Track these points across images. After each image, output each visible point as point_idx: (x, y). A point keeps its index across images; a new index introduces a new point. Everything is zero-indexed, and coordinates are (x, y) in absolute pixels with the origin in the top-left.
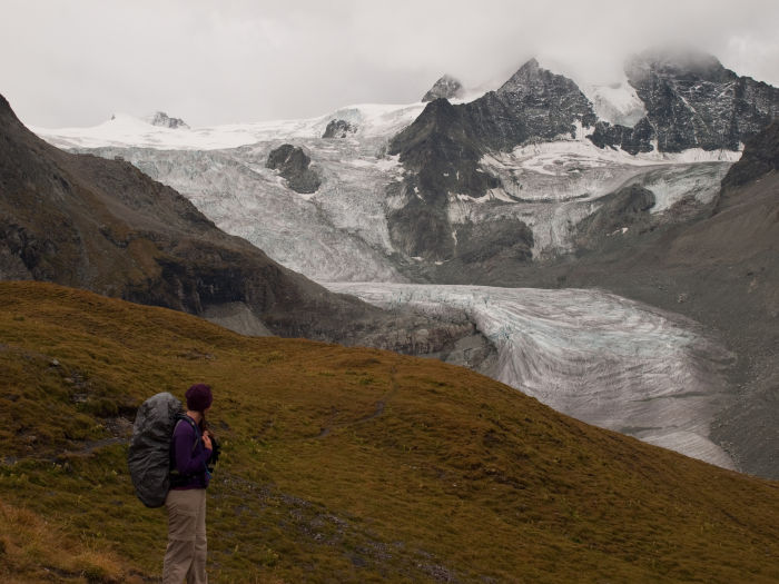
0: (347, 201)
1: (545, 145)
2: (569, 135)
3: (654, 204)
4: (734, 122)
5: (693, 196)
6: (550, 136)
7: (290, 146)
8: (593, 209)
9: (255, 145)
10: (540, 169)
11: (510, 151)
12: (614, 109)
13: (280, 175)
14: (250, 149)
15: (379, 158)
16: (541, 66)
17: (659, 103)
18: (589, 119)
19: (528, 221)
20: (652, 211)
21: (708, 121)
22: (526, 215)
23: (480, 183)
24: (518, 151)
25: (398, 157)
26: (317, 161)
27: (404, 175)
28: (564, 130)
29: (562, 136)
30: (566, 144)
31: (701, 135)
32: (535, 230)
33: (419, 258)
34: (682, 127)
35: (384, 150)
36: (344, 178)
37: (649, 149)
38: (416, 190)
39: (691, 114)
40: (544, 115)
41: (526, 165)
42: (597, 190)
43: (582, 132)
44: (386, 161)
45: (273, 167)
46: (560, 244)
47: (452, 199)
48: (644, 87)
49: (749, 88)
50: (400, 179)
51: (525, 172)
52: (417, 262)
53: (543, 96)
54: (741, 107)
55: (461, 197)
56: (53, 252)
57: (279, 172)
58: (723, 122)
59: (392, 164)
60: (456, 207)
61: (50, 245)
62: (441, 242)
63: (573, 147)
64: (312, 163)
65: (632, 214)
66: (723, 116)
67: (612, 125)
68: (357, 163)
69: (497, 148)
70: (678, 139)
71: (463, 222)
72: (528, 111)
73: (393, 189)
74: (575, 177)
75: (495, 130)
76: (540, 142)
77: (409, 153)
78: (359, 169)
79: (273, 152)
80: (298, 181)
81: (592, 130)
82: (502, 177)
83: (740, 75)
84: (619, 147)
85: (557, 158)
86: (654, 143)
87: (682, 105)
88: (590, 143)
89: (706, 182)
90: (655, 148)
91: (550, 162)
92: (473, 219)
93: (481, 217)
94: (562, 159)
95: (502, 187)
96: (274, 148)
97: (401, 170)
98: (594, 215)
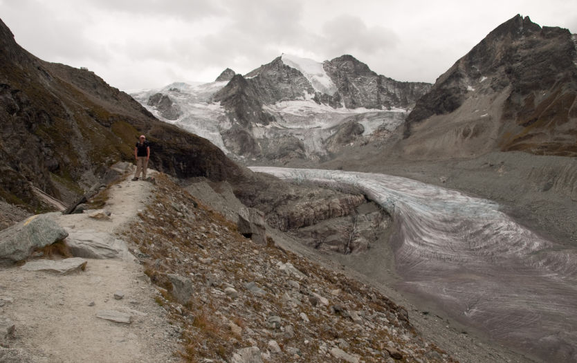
0: (197, 124)
1: (291, 102)
2: (302, 98)
3: (363, 131)
4: (378, 96)
5: (384, 128)
6: (292, 98)
7: (160, 94)
8: (332, 132)
9: (141, 93)
10: (292, 113)
11: (274, 104)
12: (323, 86)
13: (157, 109)
14: (137, 95)
15: (209, 103)
16: (284, 63)
17: (343, 85)
18: (310, 91)
19: (300, 138)
20: (364, 134)
21: (366, 95)
22: (297, 134)
23: (266, 119)
24: (278, 104)
25: (219, 103)
26: (176, 102)
27: (225, 112)
28: (299, 95)
29: (299, 98)
30: (301, 102)
31: (363, 101)
32: (305, 142)
33: (242, 157)
34: (354, 97)
35: (211, 99)
36: (192, 112)
37: (341, 106)
38: (235, 119)
39: (357, 91)
40: (289, 87)
41: (285, 110)
42: (325, 125)
43: (309, 97)
44: (213, 105)
45: (152, 105)
46: (320, 151)
47: (254, 126)
48: (334, 76)
49: (383, 81)
50: (224, 114)
51: (286, 114)
52: (242, 158)
53: (286, 78)
54: (381, 89)
55: (258, 125)
56: (47, 123)
57: (155, 108)
58: (373, 96)
59: (216, 107)
60: (256, 129)
61: (45, 117)
62: (254, 148)
63: (305, 103)
64: (174, 104)
65: (354, 136)
66: (373, 93)
67: (322, 94)
68: (197, 105)
69: (268, 102)
70: (353, 102)
71: (262, 137)
72: (280, 84)
73: (222, 119)
74: (312, 117)
75: (265, 92)
76: (288, 100)
77: (226, 100)
78: (199, 108)
79: (151, 97)
80: (167, 113)
81: (313, 96)
82: (275, 116)
83: (378, 74)
84: (328, 104)
85: (300, 108)
86: (343, 104)
87: (353, 87)
88: (314, 102)
89: (388, 121)
90: (344, 106)
91: (296, 110)
92: (267, 136)
93: (272, 135)
94: (302, 109)
95: (276, 121)
96: (151, 95)
97: (223, 110)
98: (334, 135)
